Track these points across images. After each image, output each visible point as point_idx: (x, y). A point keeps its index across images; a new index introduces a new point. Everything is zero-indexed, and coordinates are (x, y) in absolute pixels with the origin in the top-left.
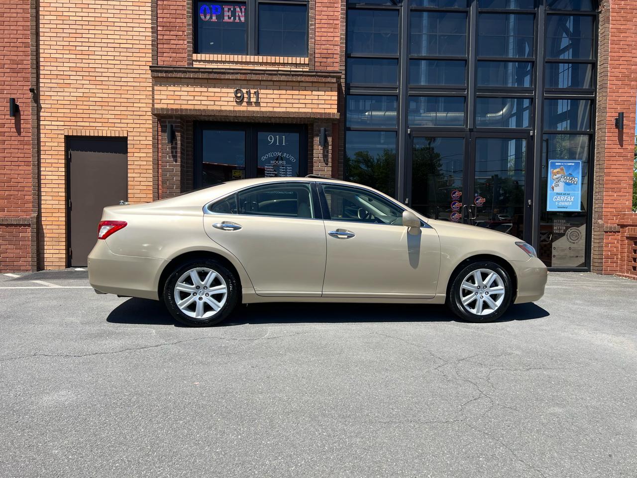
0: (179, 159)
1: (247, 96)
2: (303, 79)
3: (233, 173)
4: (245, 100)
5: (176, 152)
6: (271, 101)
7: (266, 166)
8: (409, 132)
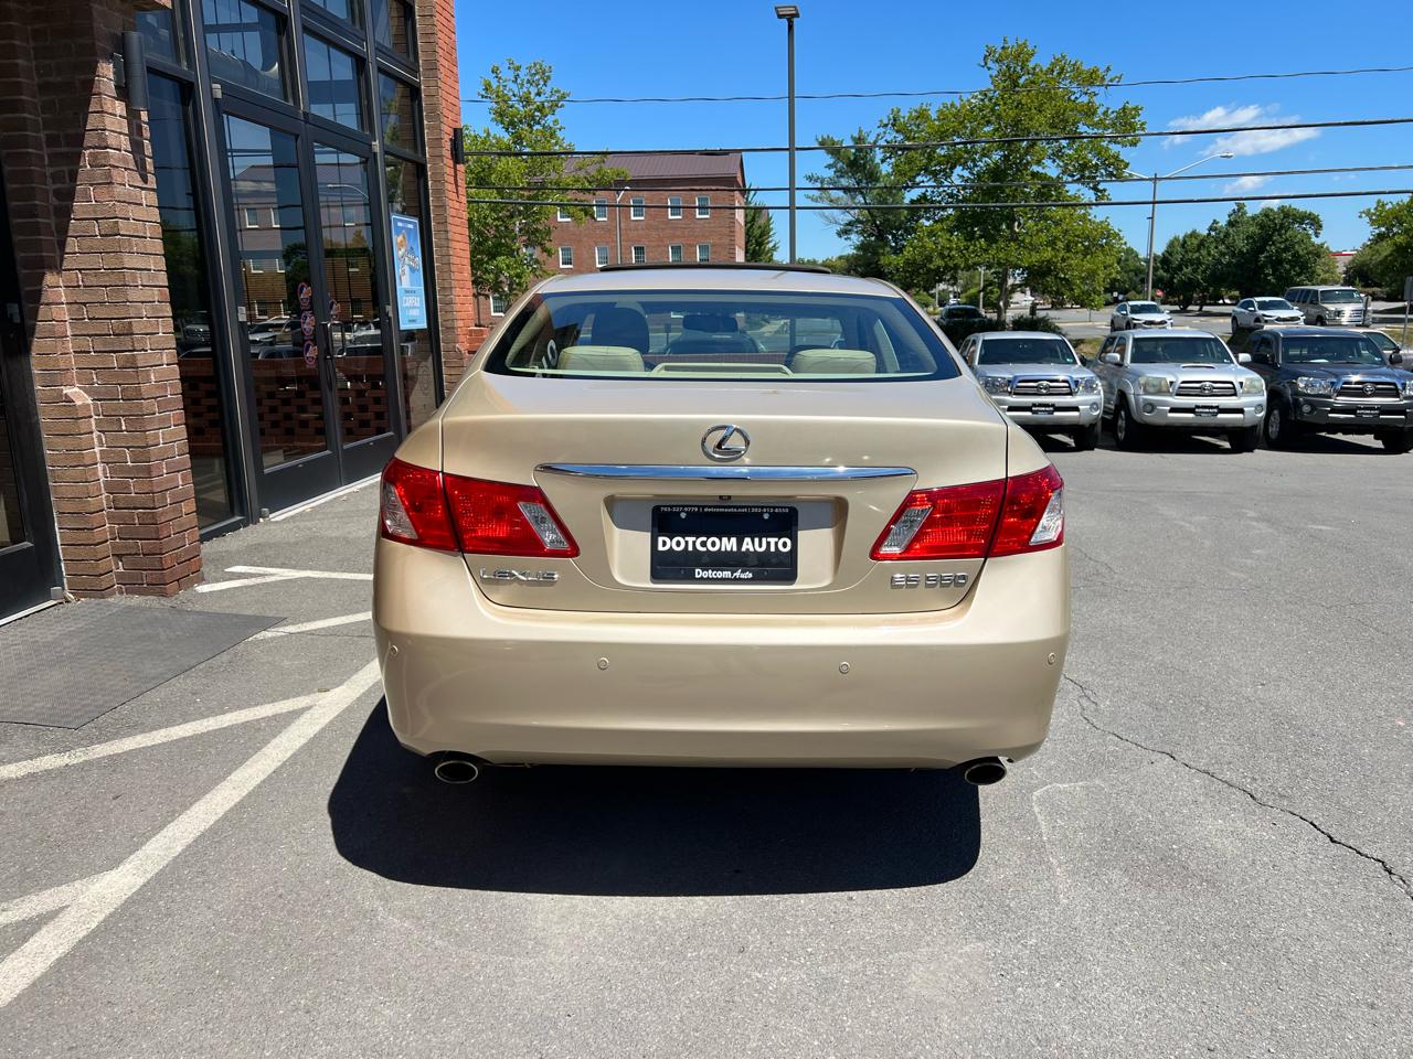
8: (217, 94)
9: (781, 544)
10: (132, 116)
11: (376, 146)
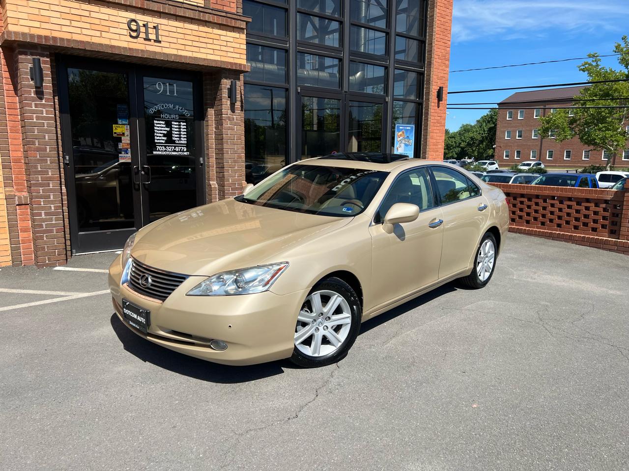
1: (144, 31)
3: (114, 128)
4: (143, 35)
5: (46, 100)
6: (175, 40)
7: (156, 120)
8: (299, 91)
11: (388, 99)
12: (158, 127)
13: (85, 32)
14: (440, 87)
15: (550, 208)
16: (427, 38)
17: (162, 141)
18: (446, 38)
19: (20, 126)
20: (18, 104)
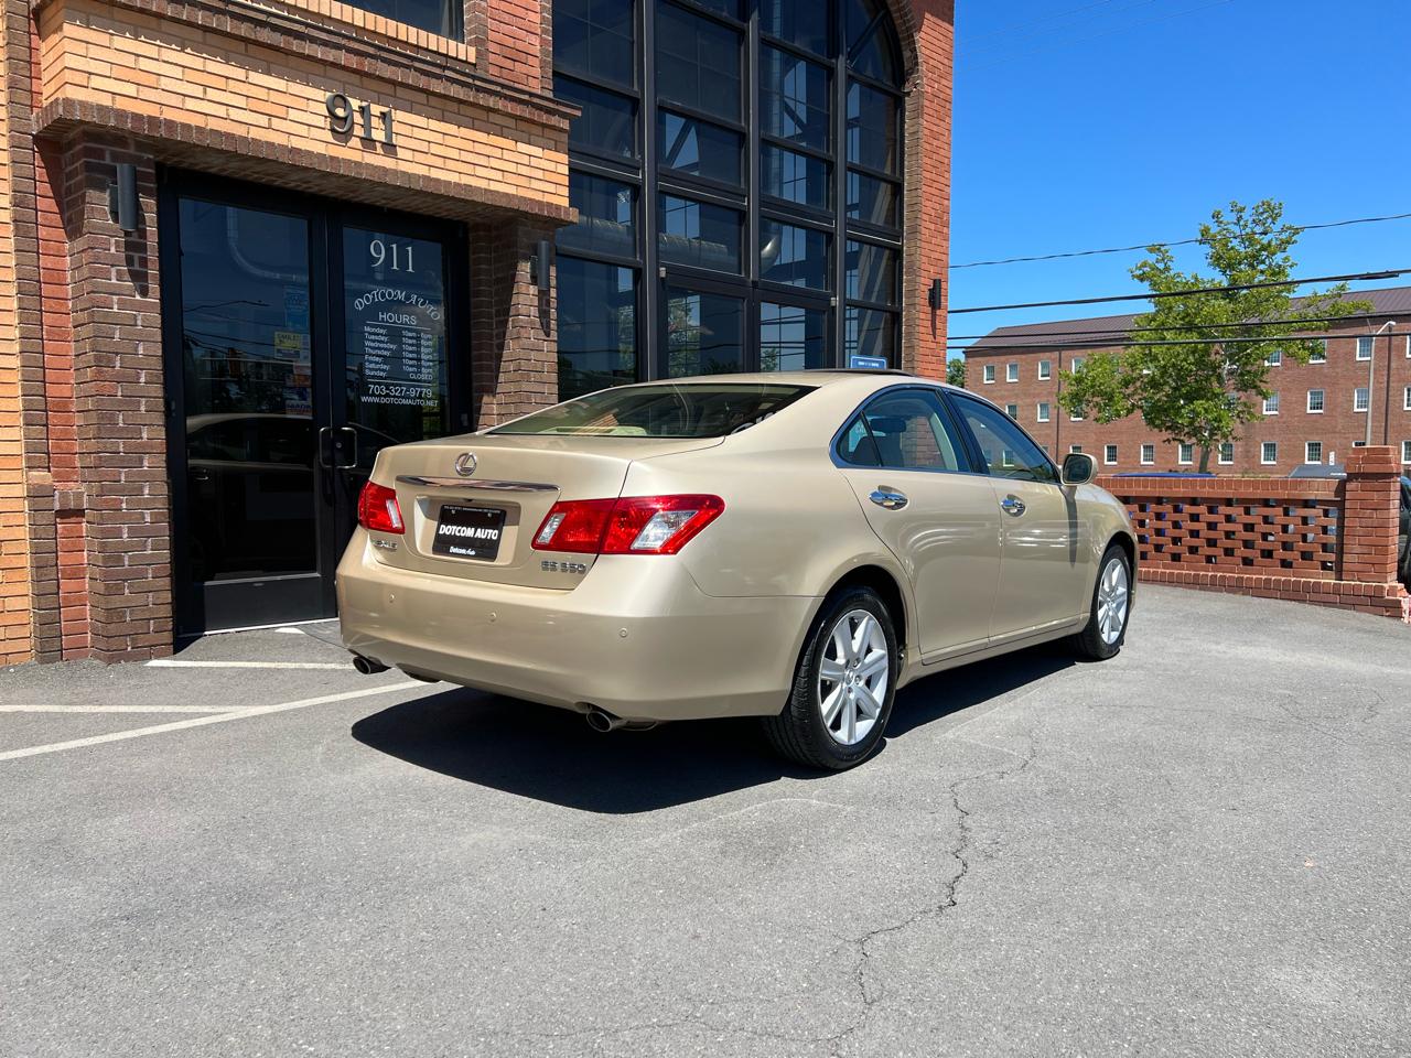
0: (154, 287)
1: (361, 122)
2: (500, 104)
3: (277, 340)
4: (358, 131)
5: (144, 262)
6: (424, 146)
7: (368, 325)
8: (663, 274)
9: (492, 534)
10: (543, 295)
11: (835, 301)
12: (374, 341)
13: (235, 114)
14: (935, 281)
15: (1188, 525)
16: (906, 177)
17: (382, 374)
18: (942, 180)
19: (70, 325)
20: (69, 274)
